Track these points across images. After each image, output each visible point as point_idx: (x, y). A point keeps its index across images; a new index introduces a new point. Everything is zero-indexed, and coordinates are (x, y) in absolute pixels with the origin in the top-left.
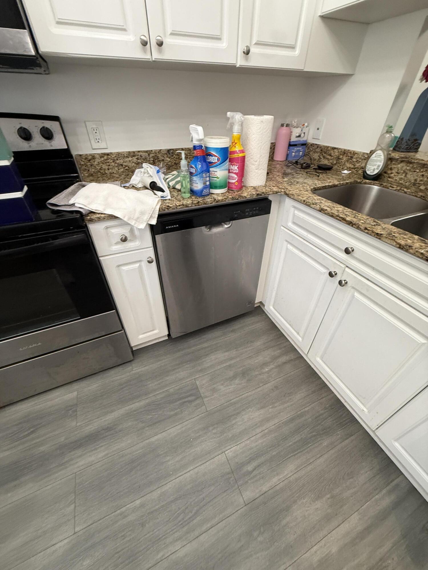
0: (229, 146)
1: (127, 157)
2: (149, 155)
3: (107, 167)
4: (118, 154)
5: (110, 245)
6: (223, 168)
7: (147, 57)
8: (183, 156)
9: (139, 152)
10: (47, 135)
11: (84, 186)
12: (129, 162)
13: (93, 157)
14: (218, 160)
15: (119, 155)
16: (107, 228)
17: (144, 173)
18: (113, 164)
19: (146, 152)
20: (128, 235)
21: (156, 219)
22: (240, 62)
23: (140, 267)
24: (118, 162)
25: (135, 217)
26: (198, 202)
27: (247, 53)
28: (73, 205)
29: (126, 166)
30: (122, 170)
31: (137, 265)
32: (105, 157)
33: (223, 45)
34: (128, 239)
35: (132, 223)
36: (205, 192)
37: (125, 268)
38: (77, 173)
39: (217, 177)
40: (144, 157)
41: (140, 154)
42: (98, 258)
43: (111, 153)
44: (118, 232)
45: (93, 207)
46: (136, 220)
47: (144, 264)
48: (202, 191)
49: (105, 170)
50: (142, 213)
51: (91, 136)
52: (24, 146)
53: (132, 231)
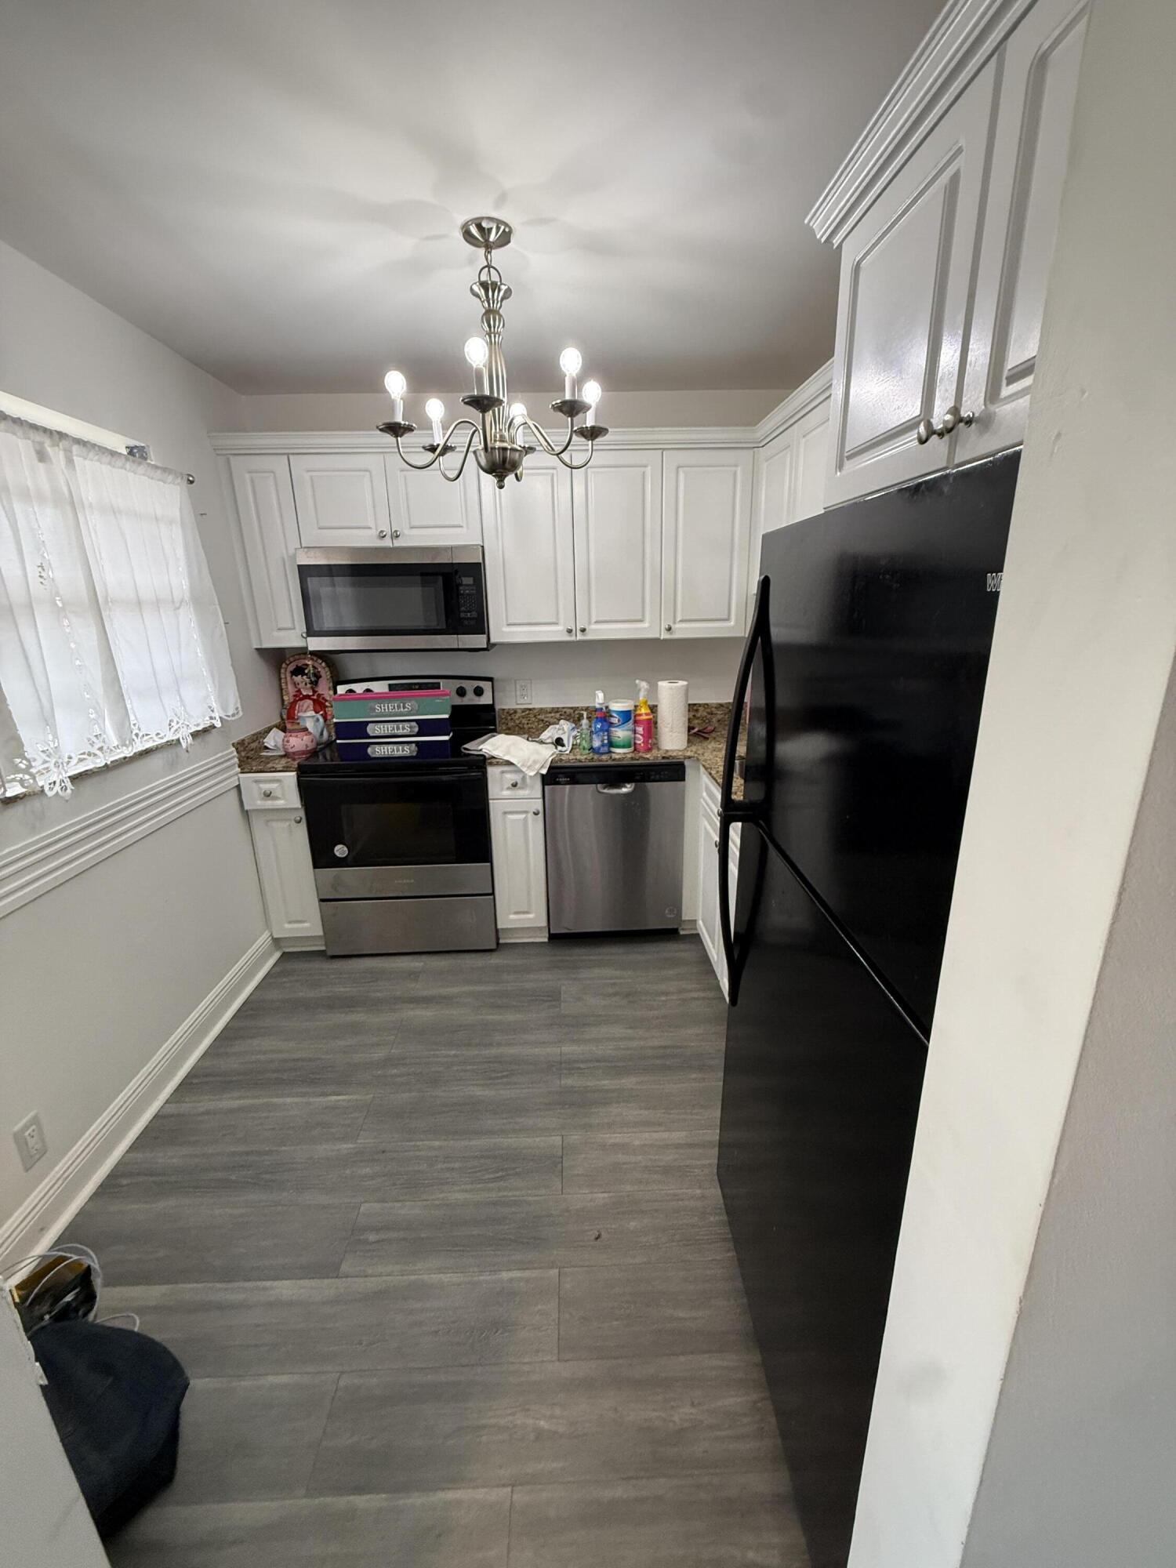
0: (632, 708)
1: (550, 713)
2: (574, 712)
3: (526, 722)
4: (542, 709)
5: (502, 790)
6: (626, 728)
7: (573, 638)
8: (585, 716)
9: (564, 708)
10: (479, 692)
11: (494, 736)
12: (548, 717)
13: (515, 712)
14: (619, 721)
15: (541, 711)
16: (503, 772)
17: (559, 729)
18: (533, 719)
19: (572, 708)
20: (519, 782)
21: (547, 769)
22: (665, 636)
23: (525, 819)
24: (539, 717)
25: (529, 764)
26: (592, 759)
27: (669, 629)
28: (481, 750)
29: (547, 722)
30: (542, 725)
31: (523, 816)
32: (527, 712)
33: (646, 625)
34: (518, 786)
35: (524, 769)
36: (603, 750)
37: (510, 817)
38: (495, 725)
39: (619, 737)
40: (568, 713)
41: (565, 710)
42: (488, 800)
43: (534, 709)
44: (511, 777)
45: (495, 753)
46: (528, 767)
47: (530, 816)
48: (599, 748)
49: (524, 724)
50: (535, 762)
51: (518, 693)
52: (459, 701)
53: (524, 779)
